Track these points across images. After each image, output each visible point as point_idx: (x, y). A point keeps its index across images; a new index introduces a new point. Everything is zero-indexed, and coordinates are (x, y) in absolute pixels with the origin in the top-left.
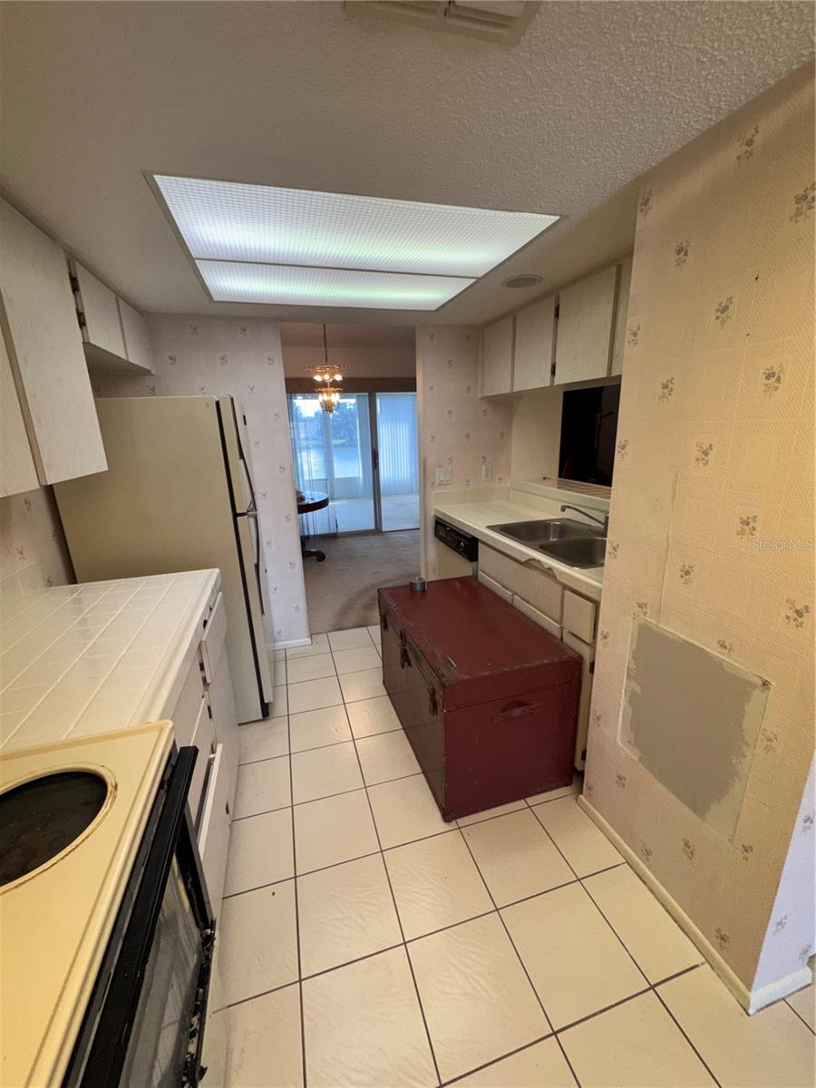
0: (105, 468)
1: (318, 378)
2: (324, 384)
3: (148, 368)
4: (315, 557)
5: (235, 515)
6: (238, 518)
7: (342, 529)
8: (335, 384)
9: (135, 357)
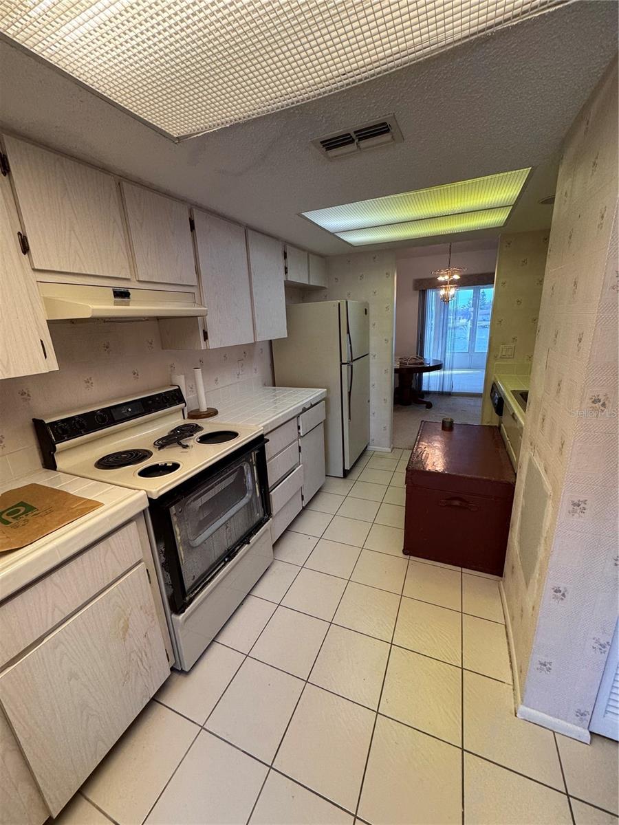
0: (286, 336)
1: (441, 279)
2: (445, 283)
3: (323, 286)
4: (425, 405)
5: (342, 364)
6: (343, 366)
7: (455, 389)
8: (452, 282)
9: (314, 282)
